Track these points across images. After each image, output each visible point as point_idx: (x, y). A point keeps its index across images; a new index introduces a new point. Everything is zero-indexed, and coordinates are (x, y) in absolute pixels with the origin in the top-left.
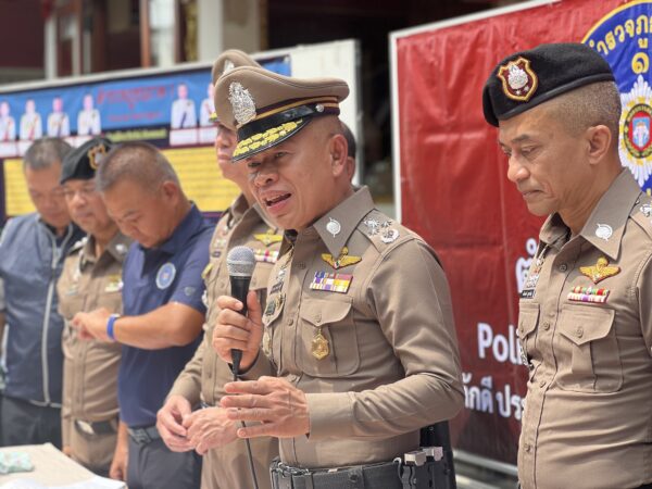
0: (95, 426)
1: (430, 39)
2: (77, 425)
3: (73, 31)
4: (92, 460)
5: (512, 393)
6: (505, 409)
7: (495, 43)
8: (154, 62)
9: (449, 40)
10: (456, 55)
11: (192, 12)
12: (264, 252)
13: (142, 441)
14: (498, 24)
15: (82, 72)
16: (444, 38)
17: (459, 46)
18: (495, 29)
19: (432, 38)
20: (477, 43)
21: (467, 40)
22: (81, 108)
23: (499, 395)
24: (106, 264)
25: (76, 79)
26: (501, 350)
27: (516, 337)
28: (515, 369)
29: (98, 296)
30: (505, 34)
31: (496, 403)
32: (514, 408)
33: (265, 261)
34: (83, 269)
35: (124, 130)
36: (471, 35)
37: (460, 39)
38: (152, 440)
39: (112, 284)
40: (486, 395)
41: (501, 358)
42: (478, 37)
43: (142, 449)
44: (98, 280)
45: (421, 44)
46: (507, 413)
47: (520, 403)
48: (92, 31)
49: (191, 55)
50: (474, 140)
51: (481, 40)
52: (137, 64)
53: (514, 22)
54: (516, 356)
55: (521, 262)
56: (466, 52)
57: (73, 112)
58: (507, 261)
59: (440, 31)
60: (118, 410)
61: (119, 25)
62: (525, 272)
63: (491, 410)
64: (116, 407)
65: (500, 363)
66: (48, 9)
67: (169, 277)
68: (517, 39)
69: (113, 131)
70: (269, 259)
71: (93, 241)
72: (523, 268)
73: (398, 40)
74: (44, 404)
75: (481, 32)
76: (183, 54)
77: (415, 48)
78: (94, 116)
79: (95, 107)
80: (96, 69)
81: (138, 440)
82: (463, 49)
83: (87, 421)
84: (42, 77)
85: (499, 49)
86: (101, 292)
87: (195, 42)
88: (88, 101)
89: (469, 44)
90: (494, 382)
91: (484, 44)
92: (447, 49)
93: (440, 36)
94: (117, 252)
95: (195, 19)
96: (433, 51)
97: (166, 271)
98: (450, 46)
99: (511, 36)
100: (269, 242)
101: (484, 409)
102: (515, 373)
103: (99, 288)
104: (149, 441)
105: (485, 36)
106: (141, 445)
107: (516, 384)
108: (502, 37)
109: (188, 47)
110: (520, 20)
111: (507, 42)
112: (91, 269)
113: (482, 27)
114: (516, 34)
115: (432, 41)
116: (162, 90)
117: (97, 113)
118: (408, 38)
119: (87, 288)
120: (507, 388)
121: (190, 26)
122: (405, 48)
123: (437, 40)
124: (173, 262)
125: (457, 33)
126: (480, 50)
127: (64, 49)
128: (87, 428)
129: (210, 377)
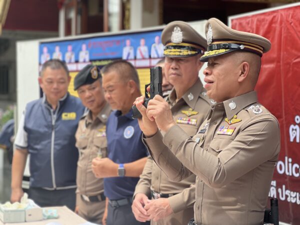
0: (90, 198)
1: (248, 20)
2: (82, 197)
3: (73, 15)
4: (88, 213)
5: (286, 189)
6: (282, 196)
7: (281, 22)
8: (109, 29)
9: (258, 20)
10: (261, 27)
11: (128, 6)
12: (188, 119)
13: (115, 206)
14: (283, 13)
15: (77, 34)
16: (255, 20)
17: (263, 23)
18: (281, 15)
19: (250, 19)
20: (272, 22)
21: (267, 20)
22: (81, 50)
23: (280, 190)
24: (97, 123)
25: (73, 37)
26: (281, 169)
27: (288, 162)
28: (288, 177)
29: (93, 139)
30: (287, 18)
31: (278, 194)
32: (287, 196)
33: (188, 124)
34: (87, 125)
35: (100, 60)
36: (269, 18)
37: (263, 20)
38: (120, 206)
39: (100, 133)
40: (273, 190)
41: (281, 172)
42: (273, 19)
43: (115, 210)
44: (93, 131)
45: (244, 22)
46: (283, 199)
47: (290, 194)
48: (81, 15)
49: (127, 27)
50: (269, 68)
51: (274, 21)
52: (102, 30)
53: (291, 12)
54: (288, 171)
55: (292, 127)
56: (266, 26)
57: (76, 52)
58: (285, 126)
59: (253, 16)
60: (103, 191)
61: (93, 12)
62: (294, 131)
63: (275, 197)
64: (103, 189)
65: (280, 175)
66: (61, 4)
67: (131, 133)
68: (292, 20)
69: (95, 61)
70: (190, 123)
71: (91, 113)
72: (293, 130)
73: (232, 20)
74: (53, 189)
75: (274, 17)
76: (123, 26)
77: (240, 24)
78: (86, 54)
79: (87, 49)
80: (83, 32)
81: (113, 205)
82: (264, 25)
83: (87, 195)
84: (58, 36)
85: (283, 25)
86: (95, 136)
87: (129, 20)
88: (84, 47)
89: (268, 22)
90: (277, 184)
91: (276, 22)
92: (257, 25)
93: (253, 18)
94: (102, 118)
95: (129, 10)
96: (250, 25)
97: (129, 130)
98: (258, 23)
99: (290, 19)
100: (190, 114)
101: (272, 196)
102: (287, 180)
103: (93, 135)
104: (118, 206)
105: (276, 18)
106: (114, 208)
107: (288, 185)
108: (285, 19)
109: (126, 22)
110: (294, 11)
111: (288, 21)
112: (90, 126)
113: (275, 14)
114: (292, 17)
115: (249, 21)
116: (118, 42)
117: (88, 52)
118: (237, 19)
119: (89, 135)
120: (284, 187)
121: (127, 13)
122: (236, 24)
123: (252, 20)
124: (133, 126)
125: (262, 17)
126: (273, 25)
127: (68, 23)
128: (86, 198)
129: (158, 179)
